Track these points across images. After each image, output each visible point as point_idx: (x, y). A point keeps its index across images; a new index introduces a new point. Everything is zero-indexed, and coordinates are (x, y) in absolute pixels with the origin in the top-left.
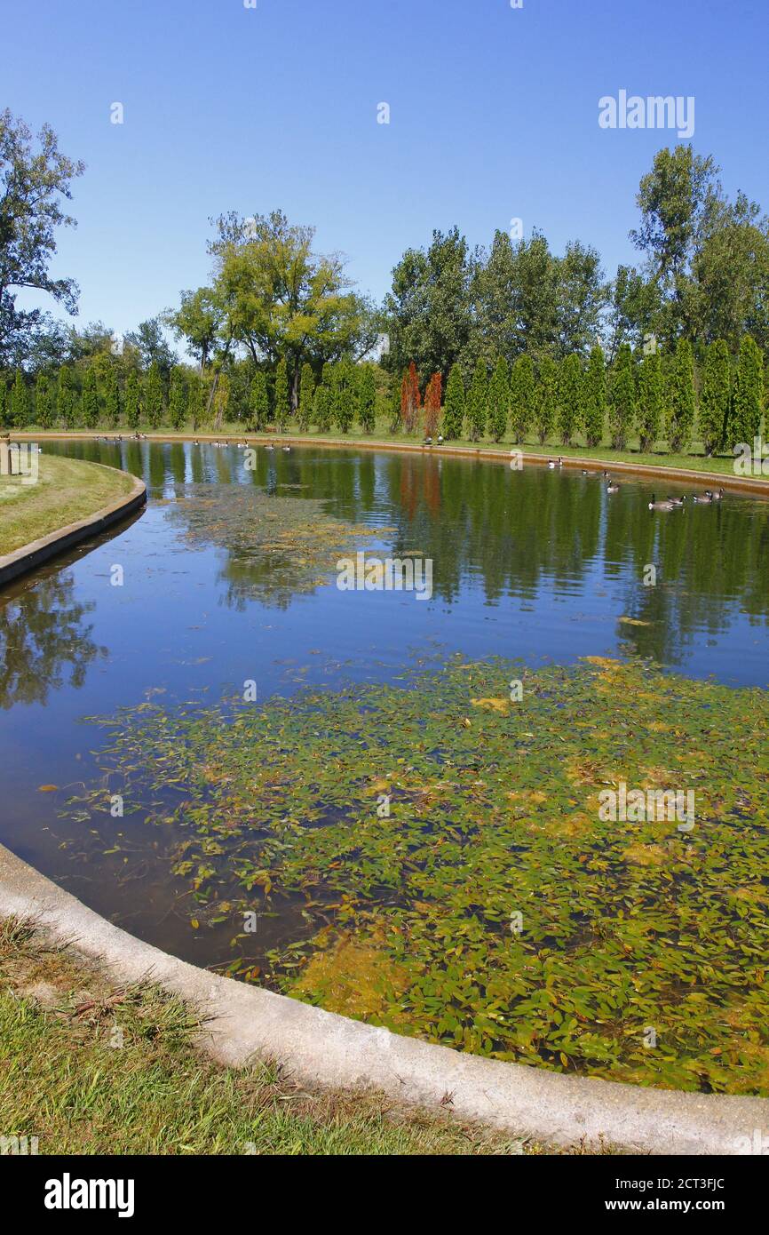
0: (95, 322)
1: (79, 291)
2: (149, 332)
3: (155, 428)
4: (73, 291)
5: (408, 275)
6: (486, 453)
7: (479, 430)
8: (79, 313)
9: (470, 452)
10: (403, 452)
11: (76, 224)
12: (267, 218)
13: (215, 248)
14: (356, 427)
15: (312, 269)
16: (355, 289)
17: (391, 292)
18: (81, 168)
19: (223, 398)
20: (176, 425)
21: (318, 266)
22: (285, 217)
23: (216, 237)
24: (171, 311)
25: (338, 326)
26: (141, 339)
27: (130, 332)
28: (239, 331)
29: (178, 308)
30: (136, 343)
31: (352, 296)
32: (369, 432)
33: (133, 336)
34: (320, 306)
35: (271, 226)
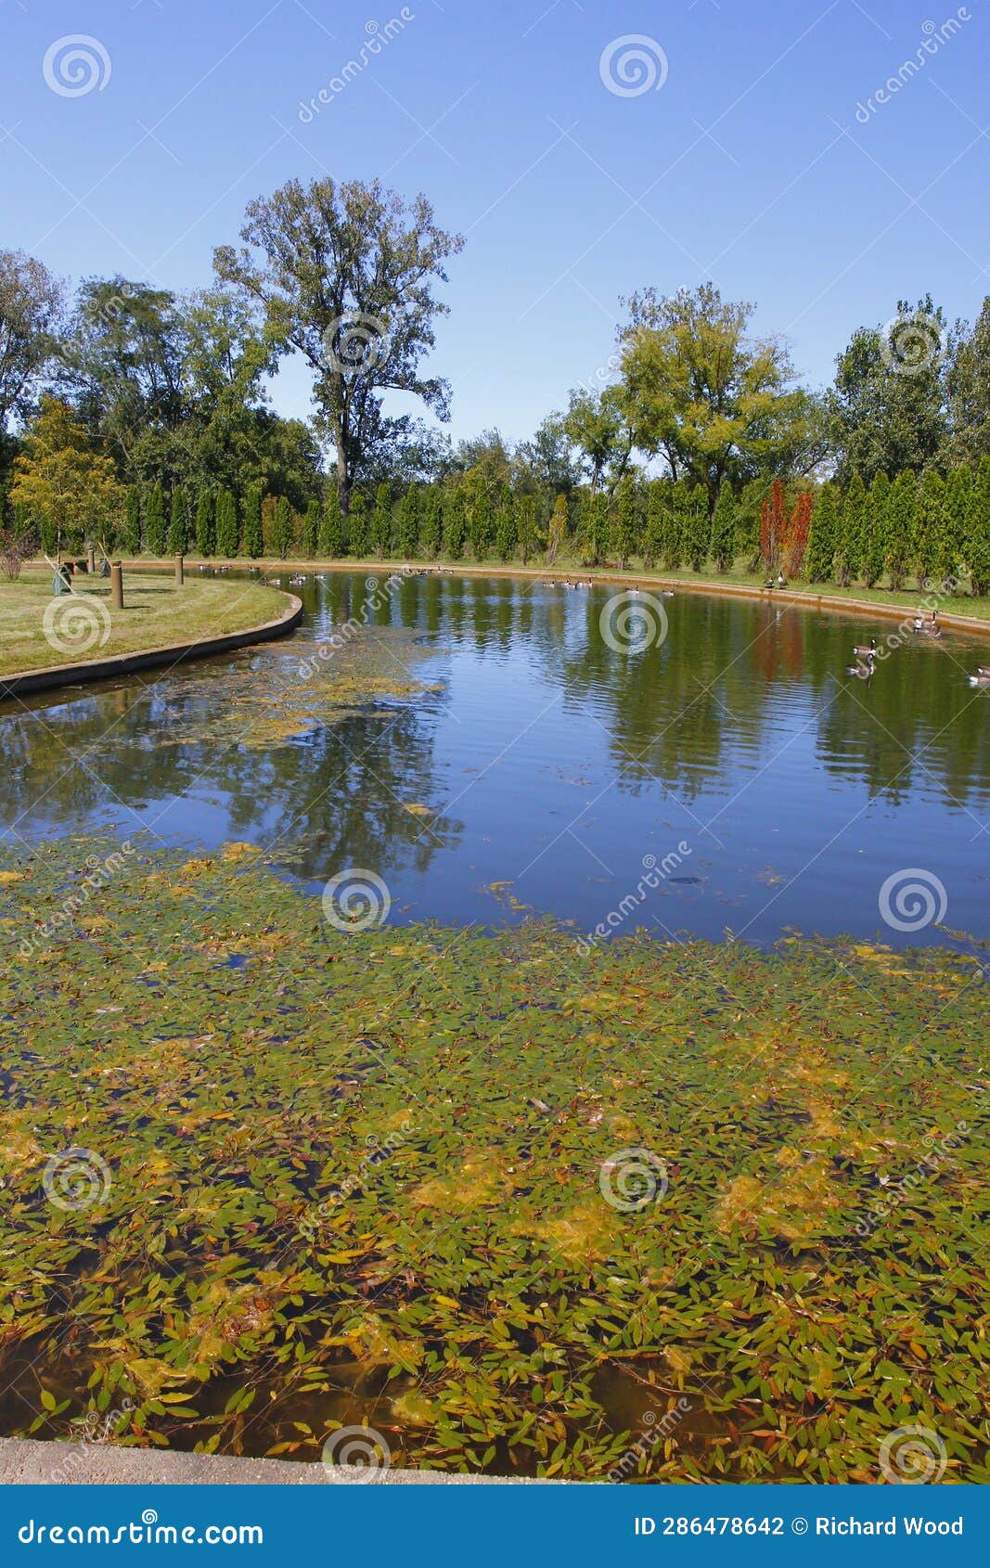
0: (490, 429)
1: (451, 393)
2: (547, 441)
3: (480, 560)
4: (444, 392)
5: (860, 362)
6: (828, 601)
7: (851, 570)
8: (452, 419)
9: (811, 599)
10: (740, 597)
11: (448, 311)
12: (694, 294)
13: (627, 334)
14: (711, 566)
15: (748, 359)
16: (802, 383)
17: (834, 387)
18: (460, 243)
19: (559, 525)
20: (504, 556)
21: (756, 355)
22: (717, 292)
23: (627, 321)
24: (558, 415)
25: (780, 432)
26: (537, 450)
27: (525, 442)
28: (644, 439)
29: (567, 411)
30: (531, 456)
31: (800, 392)
32: (724, 569)
33: (528, 446)
34: (750, 404)
35: (699, 307)
